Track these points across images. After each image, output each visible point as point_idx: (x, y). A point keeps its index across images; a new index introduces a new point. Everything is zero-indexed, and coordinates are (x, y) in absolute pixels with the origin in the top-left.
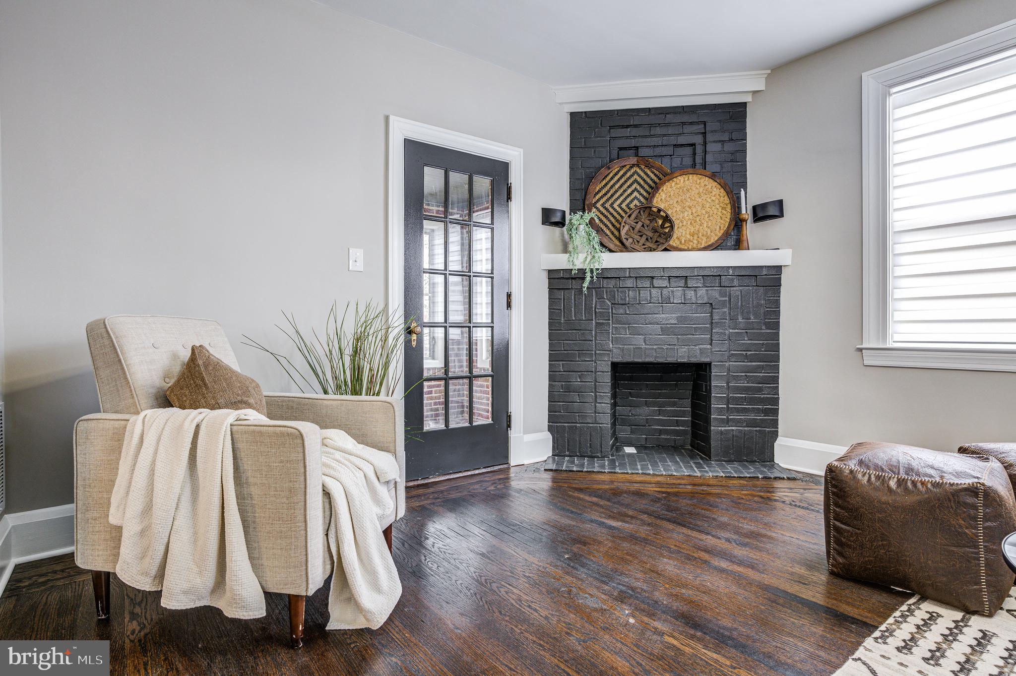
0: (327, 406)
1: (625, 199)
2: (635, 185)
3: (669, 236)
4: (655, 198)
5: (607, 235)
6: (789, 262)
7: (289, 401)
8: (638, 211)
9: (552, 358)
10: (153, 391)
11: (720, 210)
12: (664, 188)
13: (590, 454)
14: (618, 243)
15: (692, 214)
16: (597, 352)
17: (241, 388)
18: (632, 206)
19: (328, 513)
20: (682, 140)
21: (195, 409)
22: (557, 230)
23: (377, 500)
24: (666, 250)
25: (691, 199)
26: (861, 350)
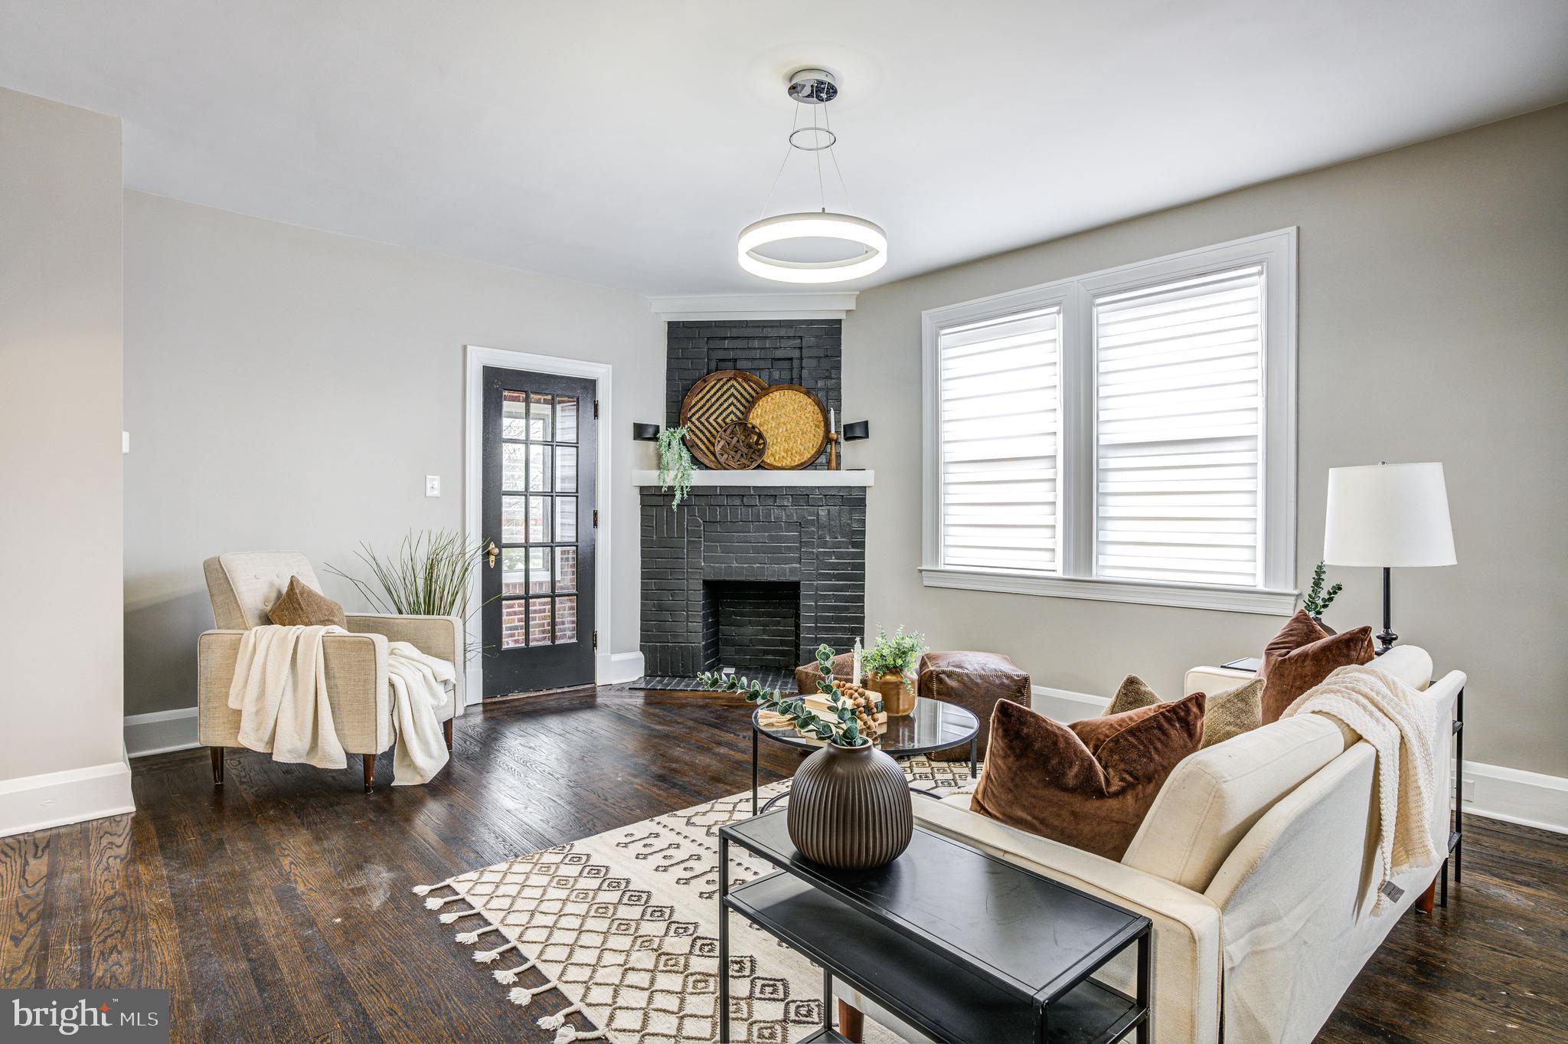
0: (398, 624)
1: (721, 413)
2: (732, 399)
3: (761, 452)
4: (751, 414)
5: (702, 450)
6: (871, 483)
7: (365, 620)
8: (733, 426)
9: (644, 576)
10: (257, 612)
11: (814, 427)
12: (761, 403)
13: (682, 674)
14: (713, 459)
15: (787, 430)
16: (690, 570)
17: (327, 610)
18: (728, 420)
19: (393, 699)
20: (779, 354)
21: (294, 625)
22: (652, 444)
23: (433, 694)
24: (759, 467)
25: (786, 415)
26: (921, 571)
